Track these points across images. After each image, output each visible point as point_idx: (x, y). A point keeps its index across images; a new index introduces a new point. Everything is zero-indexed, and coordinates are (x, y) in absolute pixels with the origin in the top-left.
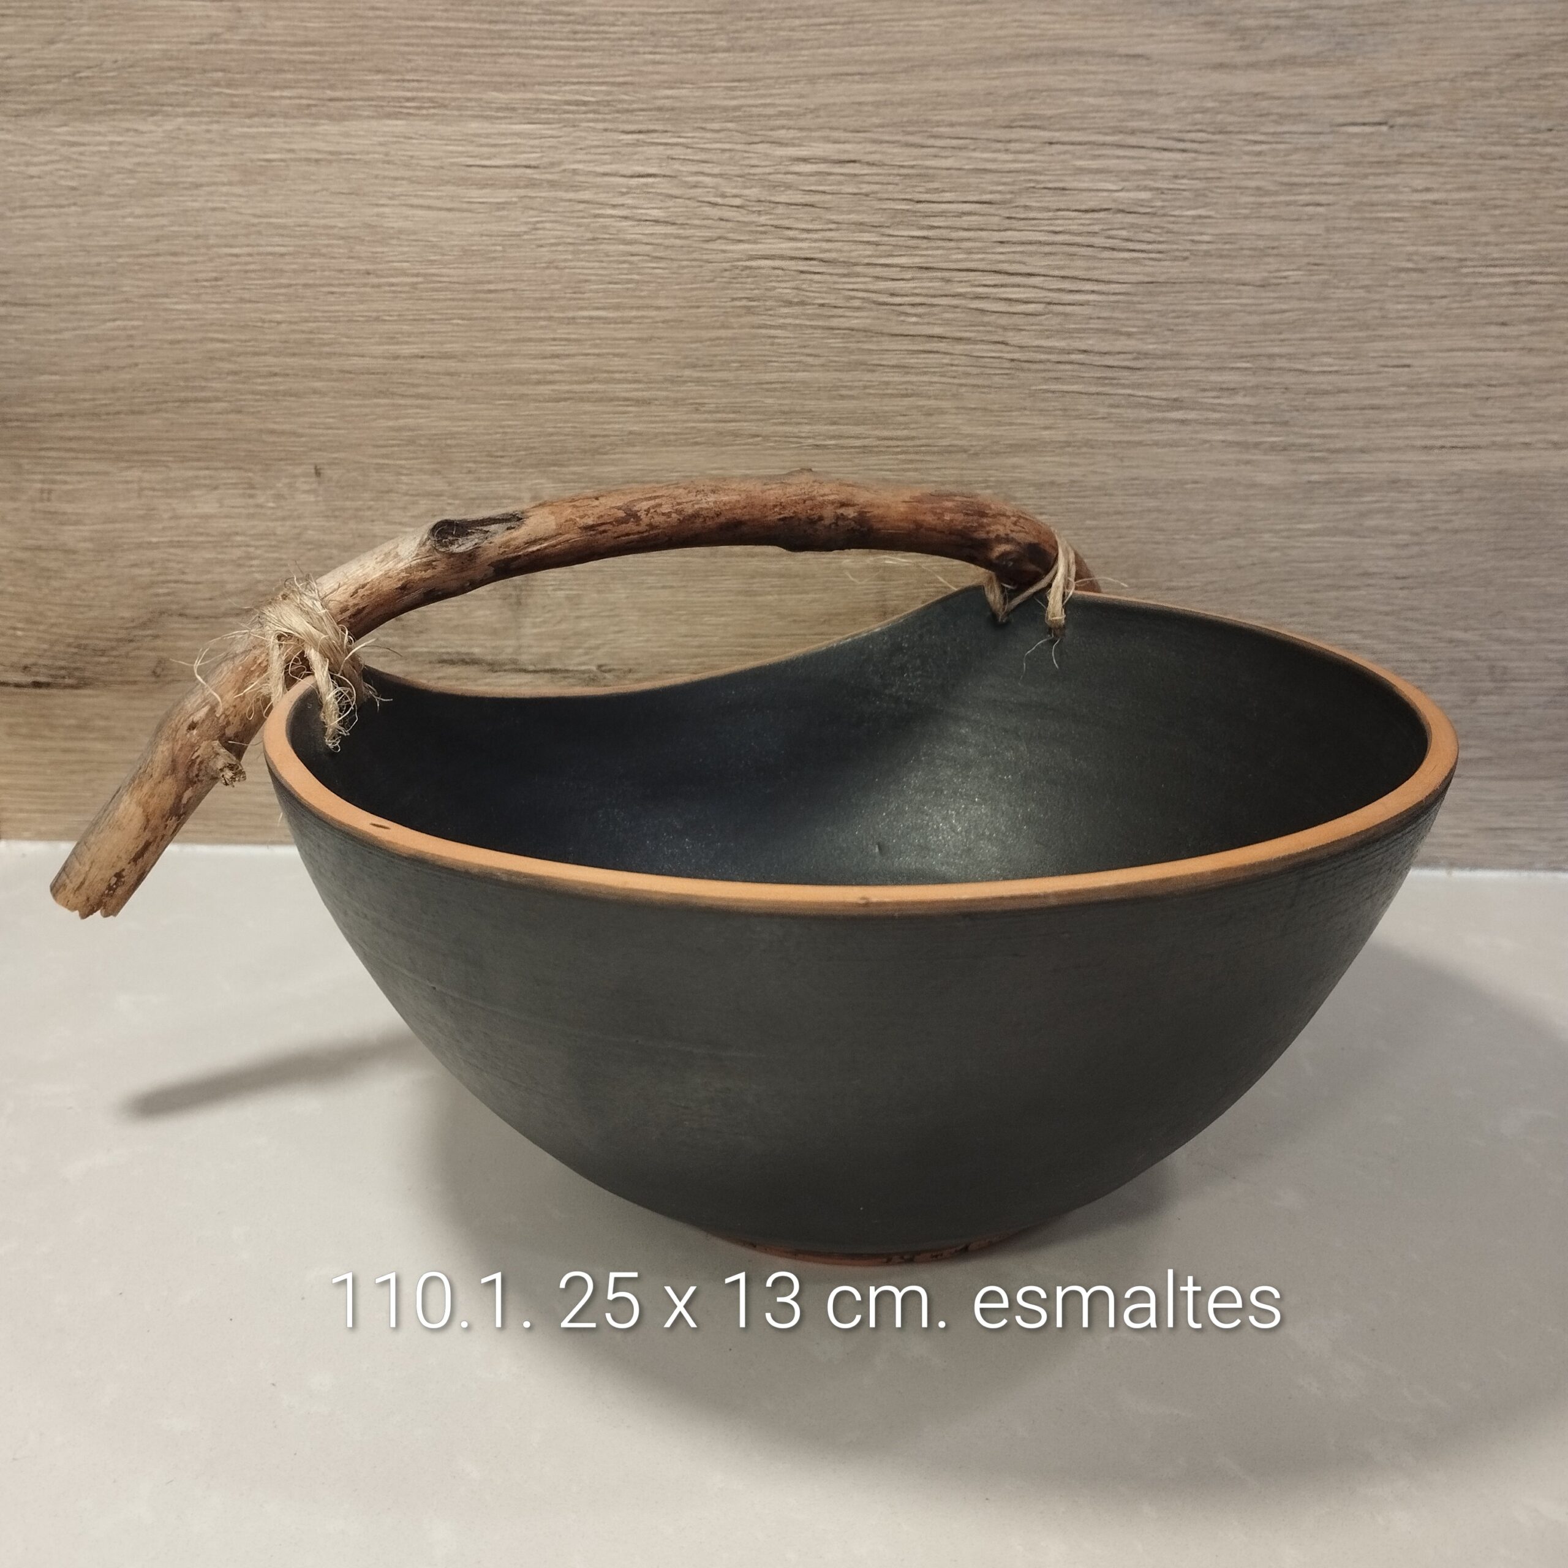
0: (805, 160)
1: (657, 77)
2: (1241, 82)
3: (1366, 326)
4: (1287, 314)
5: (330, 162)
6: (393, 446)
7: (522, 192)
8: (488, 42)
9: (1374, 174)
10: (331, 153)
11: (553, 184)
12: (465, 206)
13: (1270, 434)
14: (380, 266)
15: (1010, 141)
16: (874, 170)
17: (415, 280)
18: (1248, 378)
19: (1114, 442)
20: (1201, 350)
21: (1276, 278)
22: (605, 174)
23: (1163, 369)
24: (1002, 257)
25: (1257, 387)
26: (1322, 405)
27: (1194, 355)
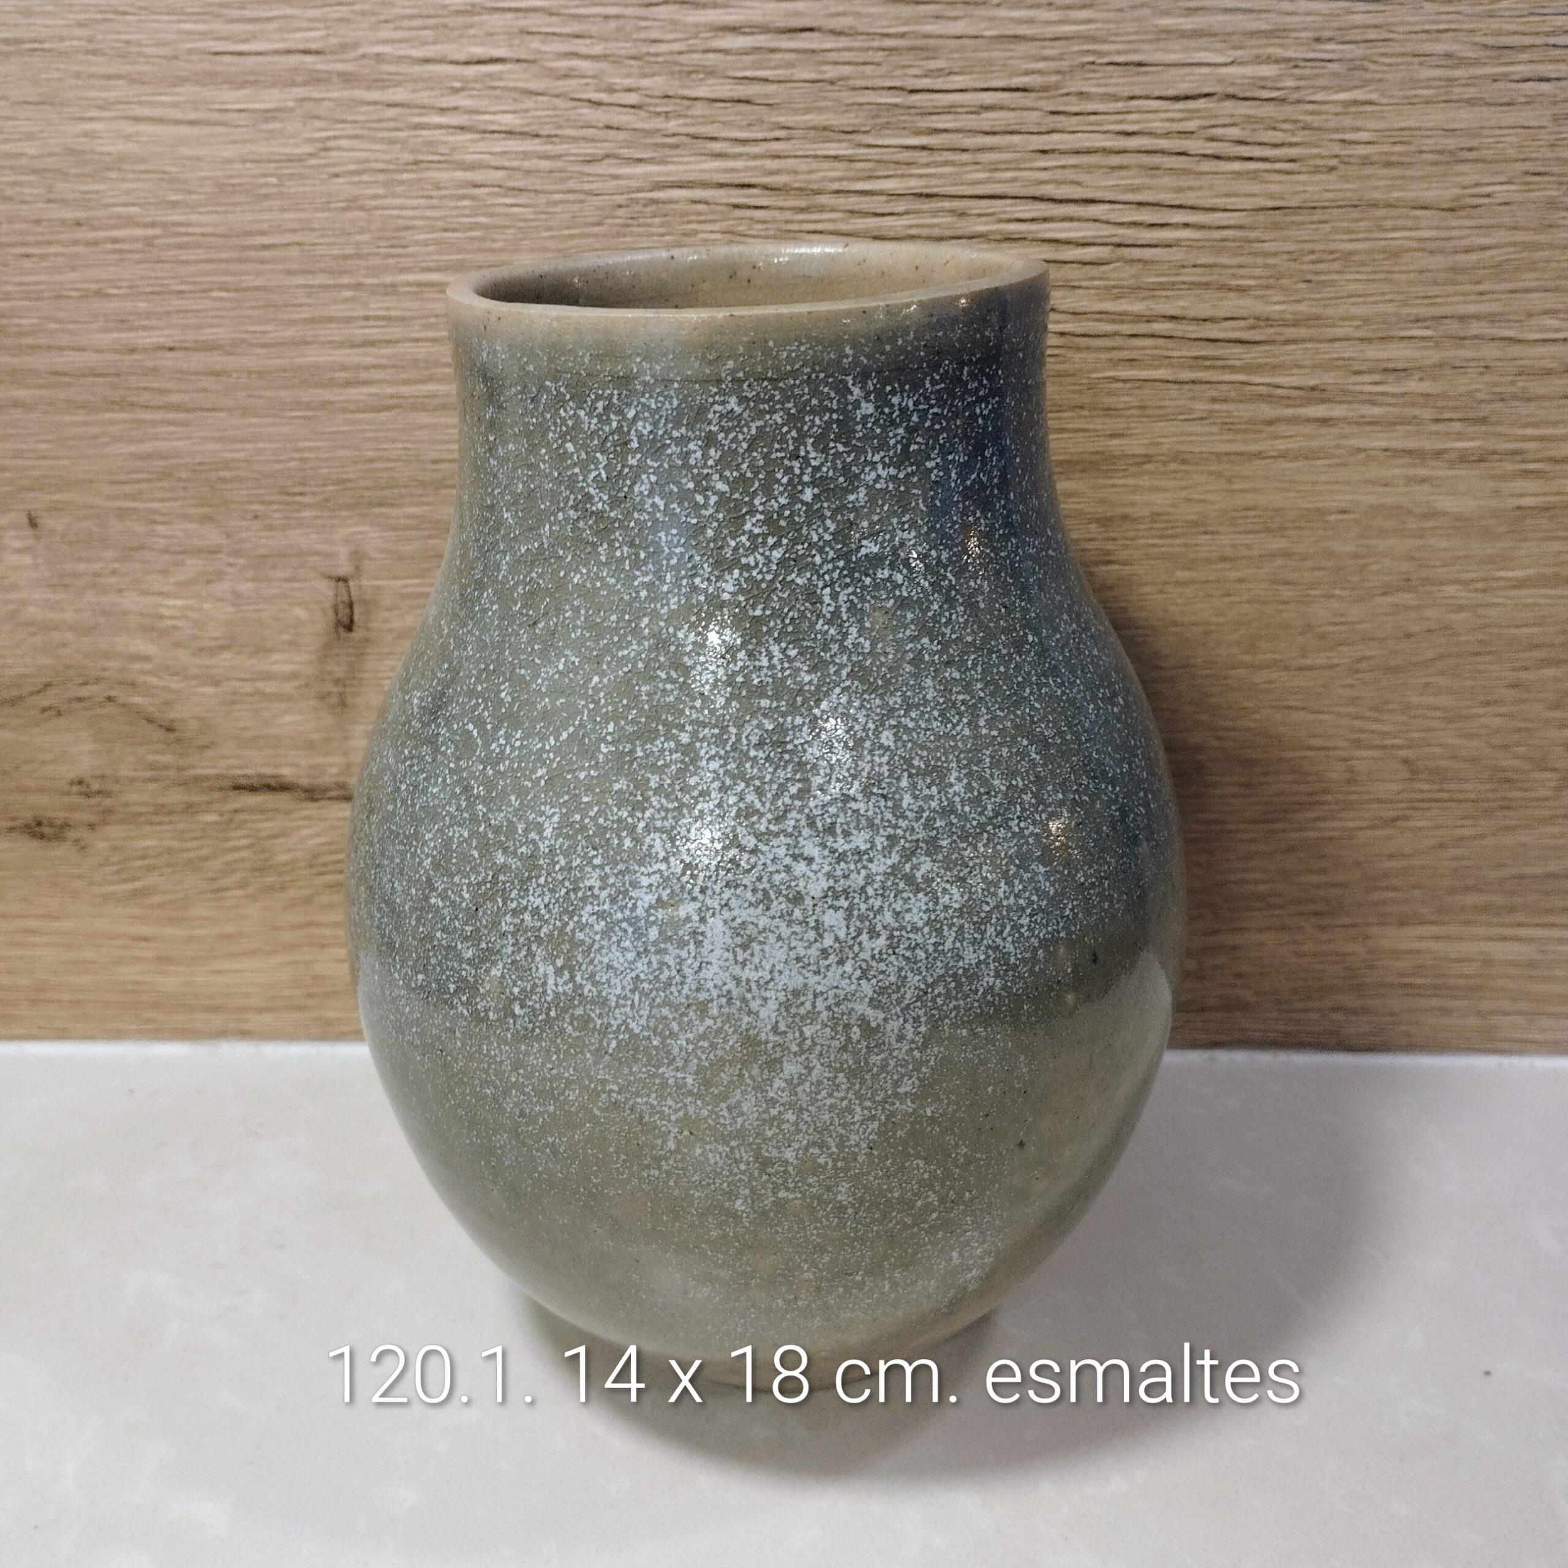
0: (734, 29)
4: (1488, 253)
6: (138, 481)
7: (300, 92)
11: (347, 79)
12: (216, 116)
13: (1460, 436)
14: (96, 213)
16: (843, 42)
17: (150, 232)
18: (1427, 353)
19: (1219, 455)
20: (1354, 311)
21: (1473, 196)
22: (427, 61)
23: (1294, 341)
24: (1043, 175)
25: (1441, 366)
26: (1541, 391)
27: (1343, 319)
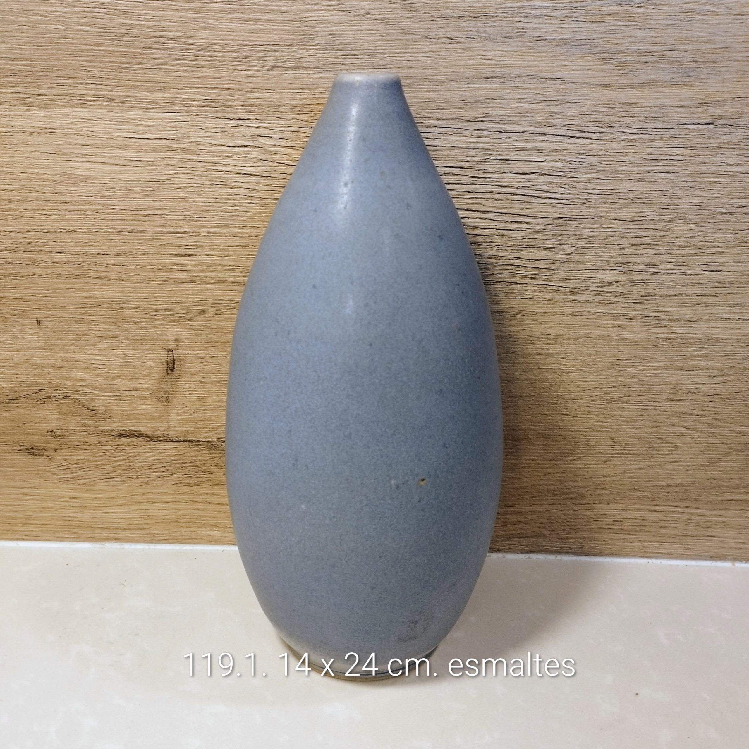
1: (250, 85)
2: (621, 96)
3: (694, 246)
4: (645, 239)
5: (40, 134)
6: (86, 308)
7: (164, 155)
8: (140, 61)
9: (702, 155)
10: (41, 128)
11: (184, 150)
12: (128, 163)
13: (634, 309)
14: (75, 199)
15: (474, 130)
17: (97, 207)
18: (621, 276)
19: (537, 313)
20: (592, 258)
21: (640, 216)
22: (218, 145)
23: (568, 269)
24: (469, 201)
25: (626, 281)
26: (666, 293)
27: (587, 262)
